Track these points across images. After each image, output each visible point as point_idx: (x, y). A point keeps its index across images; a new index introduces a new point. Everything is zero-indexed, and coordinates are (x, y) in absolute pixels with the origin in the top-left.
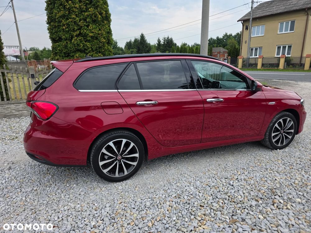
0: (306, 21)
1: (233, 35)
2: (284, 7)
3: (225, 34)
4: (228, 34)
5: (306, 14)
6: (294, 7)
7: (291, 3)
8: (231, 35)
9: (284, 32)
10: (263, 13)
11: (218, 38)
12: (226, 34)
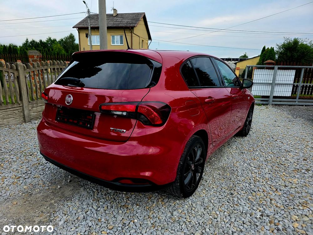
0: (131, 37)
1: (58, 40)
2: (112, 23)
3: (48, 38)
4: (52, 39)
5: (130, 31)
6: (120, 23)
7: (117, 20)
8: (55, 40)
9: (115, 44)
10: (96, 24)
11: (41, 41)
12: (50, 39)
